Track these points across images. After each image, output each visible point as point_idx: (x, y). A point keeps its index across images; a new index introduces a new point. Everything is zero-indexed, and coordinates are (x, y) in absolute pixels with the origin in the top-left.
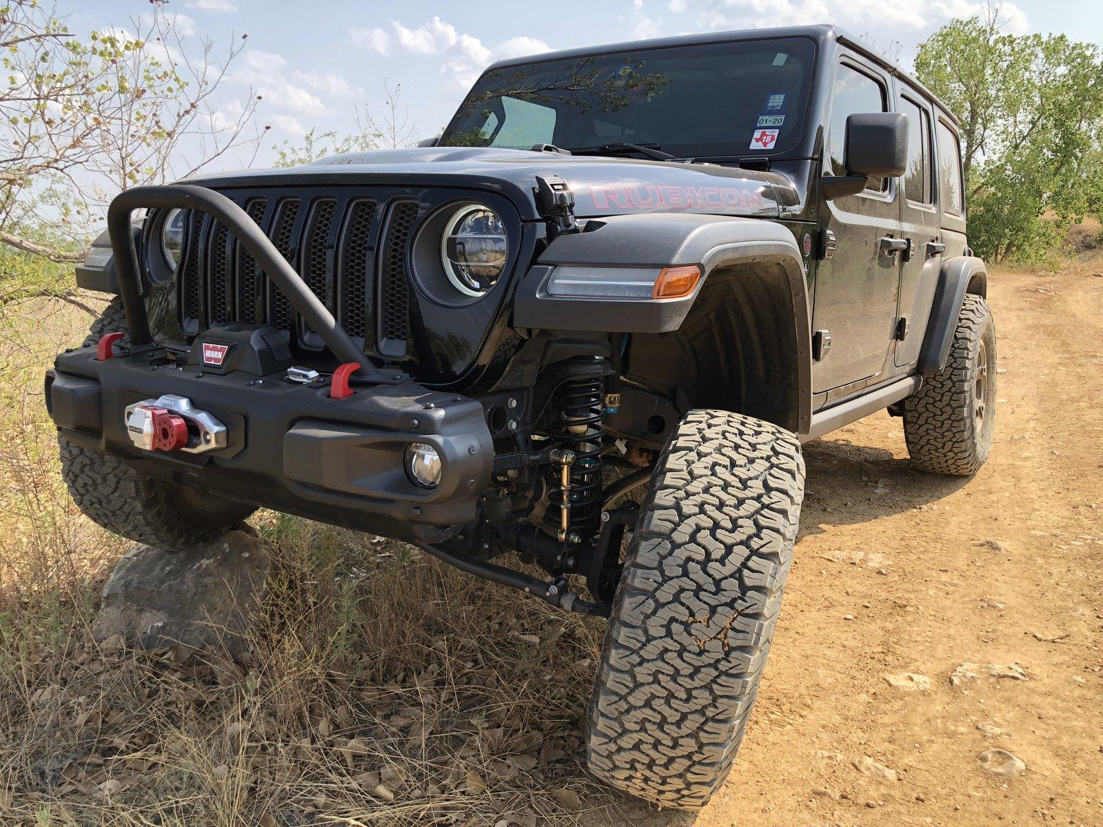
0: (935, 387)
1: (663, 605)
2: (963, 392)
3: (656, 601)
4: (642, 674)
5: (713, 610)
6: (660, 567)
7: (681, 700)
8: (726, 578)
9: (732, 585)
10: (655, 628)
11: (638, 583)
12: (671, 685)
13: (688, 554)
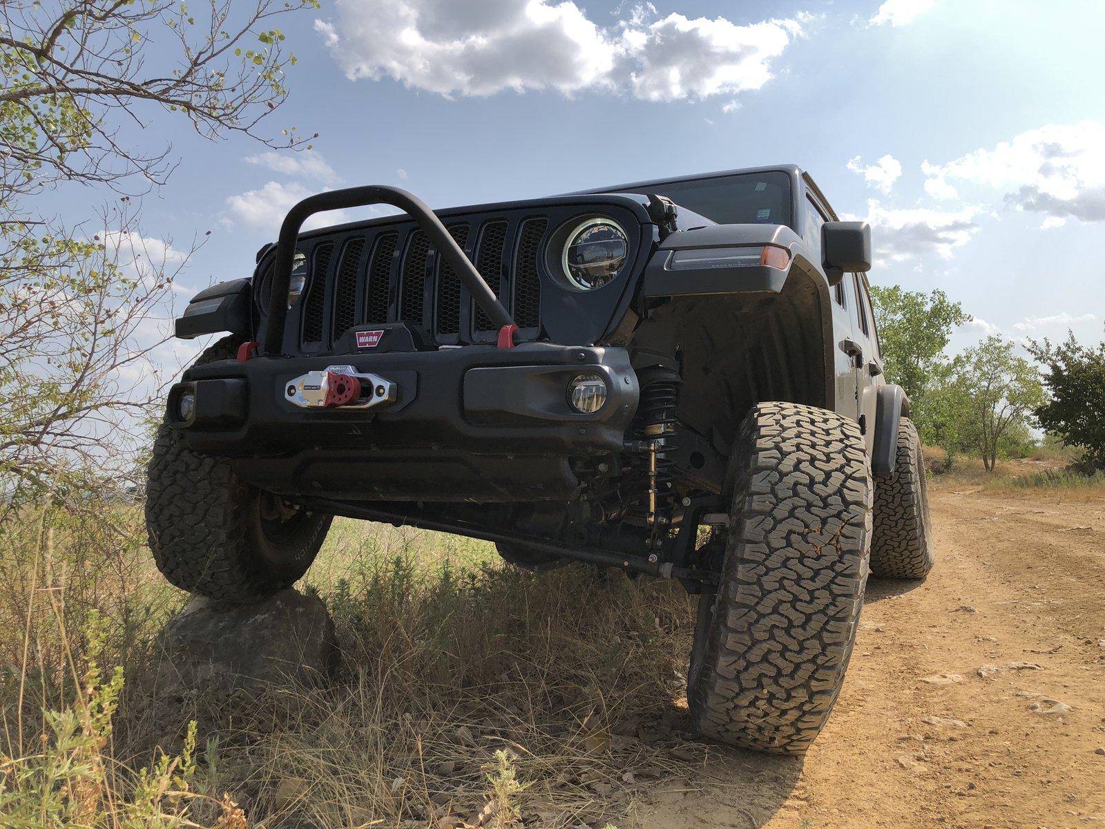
0: (886, 490)
1: (781, 521)
2: (911, 493)
3: (774, 518)
4: (769, 582)
5: (824, 522)
6: (773, 492)
7: (805, 602)
8: (830, 496)
9: (836, 500)
10: (776, 540)
11: (755, 506)
12: (795, 589)
13: (795, 479)
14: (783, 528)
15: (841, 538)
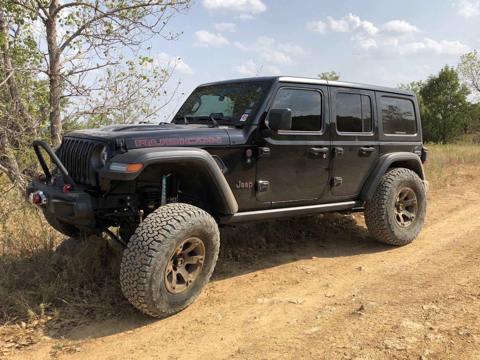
2: (382, 209)
3: (130, 250)
4: (125, 269)
5: (141, 253)
6: (132, 242)
7: (133, 277)
8: (146, 246)
10: (128, 257)
11: (128, 246)
13: (140, 239)
14: (131, 254)
15: (143, 260)
